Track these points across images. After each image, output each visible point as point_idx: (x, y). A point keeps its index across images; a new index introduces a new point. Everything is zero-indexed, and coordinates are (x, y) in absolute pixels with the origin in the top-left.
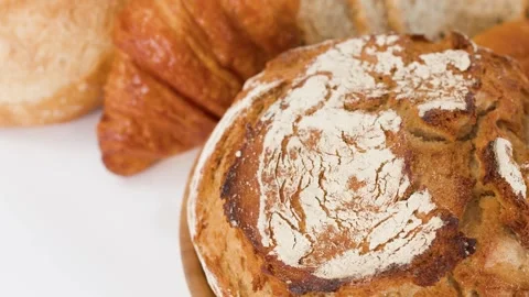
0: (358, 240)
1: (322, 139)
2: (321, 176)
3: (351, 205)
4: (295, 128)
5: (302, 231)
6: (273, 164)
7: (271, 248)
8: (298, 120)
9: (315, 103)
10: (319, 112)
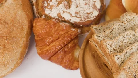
0: (94, 3)
1: (77, 11)
2: (84, 10)
3: (89, 4)
4: (75, 17)
5: (93, 12)
6: (82, 19)
7: (96, 16)
8: (73, 16)
10: (71, 13)
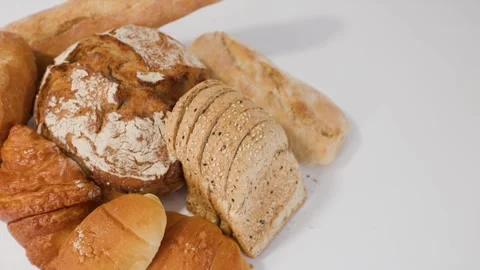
9: (89, 145)
